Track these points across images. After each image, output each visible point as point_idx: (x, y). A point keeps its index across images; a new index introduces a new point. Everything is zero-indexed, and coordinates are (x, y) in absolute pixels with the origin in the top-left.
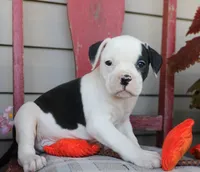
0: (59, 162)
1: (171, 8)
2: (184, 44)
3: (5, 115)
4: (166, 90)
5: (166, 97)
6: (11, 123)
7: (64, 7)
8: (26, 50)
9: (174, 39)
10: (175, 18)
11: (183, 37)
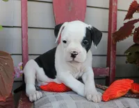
0: (49, 95)
1: (114, 4)
2: (123, 25)
3: (18, 67)
4: (111, 52)
5: (111, 57)
6: (22, 72)
7: (51, 4)
8: (29, 30)
9: (116, 22)
10: (117, 10)
11: (121, 21)
